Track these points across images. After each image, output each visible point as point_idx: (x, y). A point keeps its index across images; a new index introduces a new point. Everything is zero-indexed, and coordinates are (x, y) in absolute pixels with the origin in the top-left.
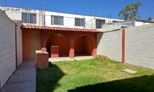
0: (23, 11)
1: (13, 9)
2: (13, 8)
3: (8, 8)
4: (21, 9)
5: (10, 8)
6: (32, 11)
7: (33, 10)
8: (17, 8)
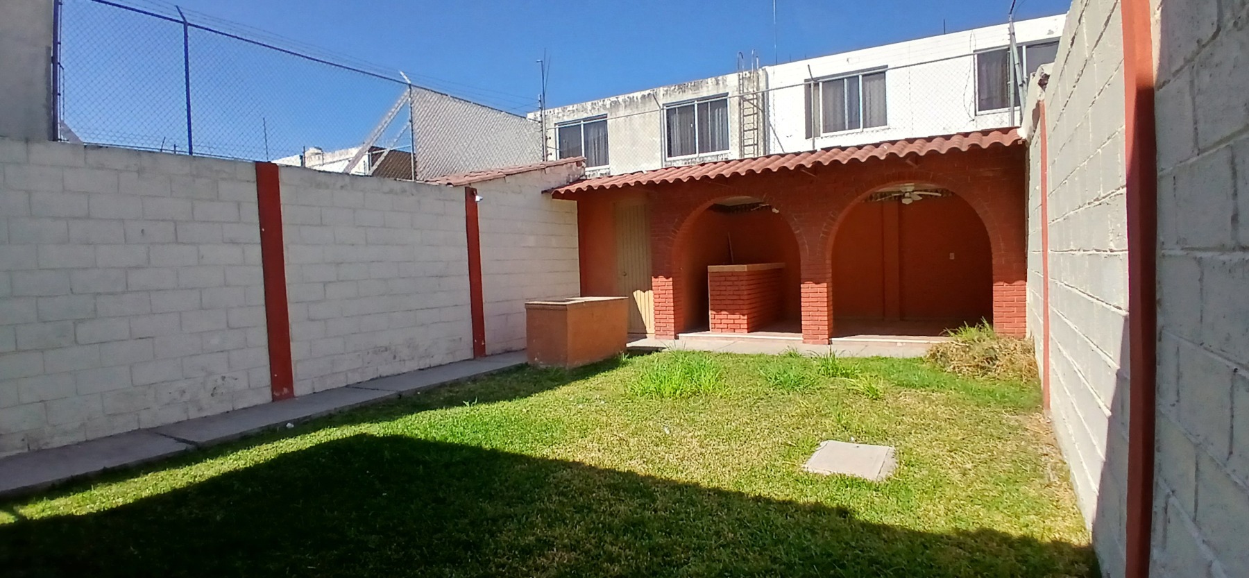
0: (669, 100)
1: (632, 99)
2: (631, 95)
3: (614, 99)
4: (661, 91)
5: (621, 98)
6: (709, 89)
7: (711, 81)
8: (646, 93)
